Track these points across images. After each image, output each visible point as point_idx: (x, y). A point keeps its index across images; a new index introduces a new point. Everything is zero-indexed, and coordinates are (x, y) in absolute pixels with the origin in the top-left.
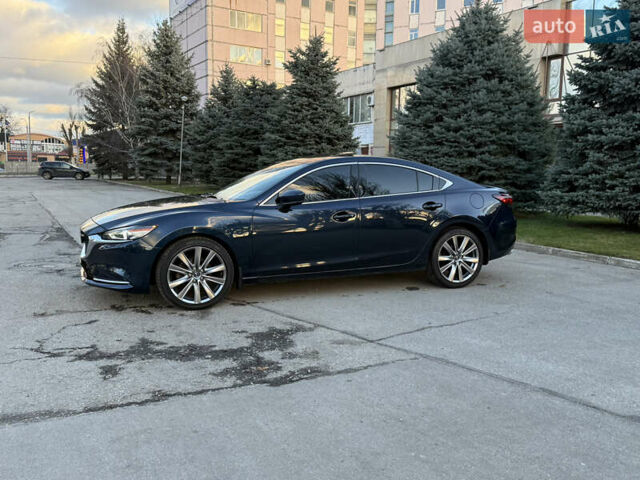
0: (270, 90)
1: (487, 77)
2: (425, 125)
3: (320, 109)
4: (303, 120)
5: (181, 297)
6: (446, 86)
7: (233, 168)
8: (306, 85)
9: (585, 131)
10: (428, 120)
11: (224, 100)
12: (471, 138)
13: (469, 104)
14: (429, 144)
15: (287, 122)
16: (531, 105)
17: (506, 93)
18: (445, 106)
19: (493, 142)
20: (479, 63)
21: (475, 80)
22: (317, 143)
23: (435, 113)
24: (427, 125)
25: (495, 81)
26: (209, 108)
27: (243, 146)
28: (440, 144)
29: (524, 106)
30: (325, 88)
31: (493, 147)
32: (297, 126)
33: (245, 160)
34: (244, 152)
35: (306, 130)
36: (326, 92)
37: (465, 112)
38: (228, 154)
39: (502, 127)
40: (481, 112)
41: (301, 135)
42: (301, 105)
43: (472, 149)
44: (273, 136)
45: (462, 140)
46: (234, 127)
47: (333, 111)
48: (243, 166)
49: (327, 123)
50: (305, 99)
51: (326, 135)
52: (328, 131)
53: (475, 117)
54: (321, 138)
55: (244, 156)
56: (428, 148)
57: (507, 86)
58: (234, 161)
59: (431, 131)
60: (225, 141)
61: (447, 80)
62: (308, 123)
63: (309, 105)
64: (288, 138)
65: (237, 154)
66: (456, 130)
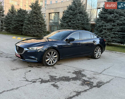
0: (25, 11)
1: (79, 13)
2: (67, 22)
3: (38, 17)
4: (34, 19)
5: (48, 63)
6: (71, 14)
7: (16, 29)
8: (35, 11)
9: (102, 26)
10: (67, 21)
11: (12, 13)
12: (77, 26)
13: (76, 19)
14: (68, 26)
15: (31, 19)
16: (87, 20)
17: (83, 17)
18: (71, 19)
19: (81, 27)
20: (78, 10)
21: (77, 14)
22: (38, 24)
23: (69, 20)
24: (67, 23)
25: (81, 14)
26: (8, 14)
27: (18, 24)
28: (70, 27)
29: (86, 20)
30: (39, 12)
31: (81, 28)
32: (33, 20)
33: (19, 27)
34: (18, 25)
35: (35, 21)
36: (39, 13)
37: (75, 20)
38: (15, 25)
39: (82, 24)
40: (79, 21)
41: (34, 22)
42: (34, 15)
43: (77, 28)
44: (27, 22)
45: (75, 26)
46: (16, 19)
47: (41, 17)
48: (18, 28)
49: (40, 20)
50: (35, 14)
51: (40, 23)
52: (40, 22)
53: (77, 22)
54: (39, 23)
55: (19, 26)
56: (68, 27)
57: (83, 15)
58: (16, 27)
59: (68, 24)
60: (13, 22)
61: (71, 13)
62: (36, 20)
63: (36, 15)
64: (31, 23)
65: (17, 25)
66: (74, 24)
